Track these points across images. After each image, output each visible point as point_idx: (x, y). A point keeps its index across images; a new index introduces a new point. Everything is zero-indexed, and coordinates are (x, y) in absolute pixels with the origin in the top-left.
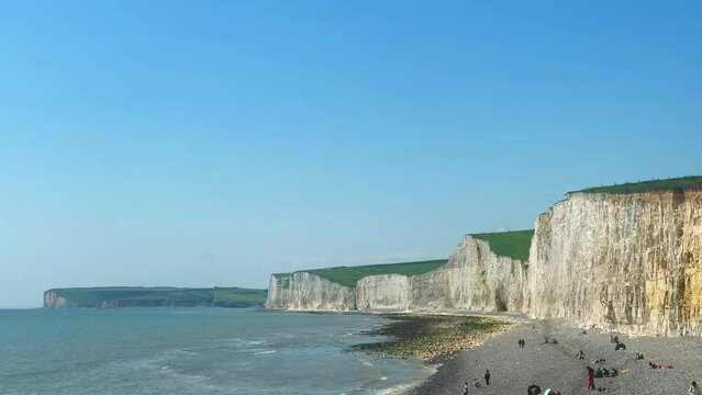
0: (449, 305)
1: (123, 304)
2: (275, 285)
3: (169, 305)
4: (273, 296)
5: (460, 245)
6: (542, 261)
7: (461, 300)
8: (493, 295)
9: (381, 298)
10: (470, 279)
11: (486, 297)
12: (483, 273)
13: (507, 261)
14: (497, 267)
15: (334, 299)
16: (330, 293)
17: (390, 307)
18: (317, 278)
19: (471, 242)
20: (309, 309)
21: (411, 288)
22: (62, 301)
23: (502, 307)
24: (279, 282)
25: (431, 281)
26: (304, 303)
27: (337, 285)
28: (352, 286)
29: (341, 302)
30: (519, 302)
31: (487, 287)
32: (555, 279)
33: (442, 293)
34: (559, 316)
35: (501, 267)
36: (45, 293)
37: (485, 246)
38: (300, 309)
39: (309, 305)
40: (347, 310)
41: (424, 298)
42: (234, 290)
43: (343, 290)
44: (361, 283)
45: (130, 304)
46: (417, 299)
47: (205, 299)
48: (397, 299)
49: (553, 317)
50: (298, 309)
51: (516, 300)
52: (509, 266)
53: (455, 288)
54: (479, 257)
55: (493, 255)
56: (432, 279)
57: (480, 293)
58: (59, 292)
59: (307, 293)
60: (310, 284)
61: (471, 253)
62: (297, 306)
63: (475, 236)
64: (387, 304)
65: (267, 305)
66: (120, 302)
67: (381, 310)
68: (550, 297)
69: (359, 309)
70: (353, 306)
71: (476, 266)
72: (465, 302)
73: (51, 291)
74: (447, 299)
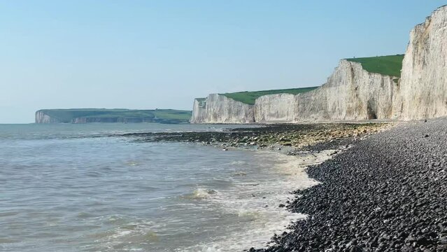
0: (327, 116)
1: (90, 121)
2: (197, 106)
3: (123, 121)
4: (196, 114)
5: (336, 68)
6: (418, 67)
7: (337, 112)
8: (365, 106)
9: (273, 112)
10: (344, 95)
11: (359, 108)
12: (356, 89)
13: (377, 78)
14: (368, 83)
15: (237, 113)
16: (234, 110)
17: (280, 119)
18: (225, 98)
19: (347, 64)
20: (219, 122)
21: (297, 103)
22: (47, 118)
23: (373, 115)
24: (200, 104)
25: (313, 98)
26: (215, 117)
27: (240, 103)
28: (252, 104)
29: (243, 116)
30: (388, 110)
31: (360, 100)
32: (433, 82)
33: (322, 108)
34: (437, 116)
35: (372, 83)
36: (37, 113)
37: (358, 67)
38: (212, 122)
39: (219, 119)
40: (247, 122)
41: (307, 111)
42: (170, 111)
43: (245, 107)
44: (258, 102)
45: (95, 120)
46: (301, 112)
47: (148, 117)
48: (286, 113)
49: (431, 117)
50: (210, 122)
51: (384, 109)
52: (379, 81)
53: (332, 103)
54: (353, 76)
55: (366, 73)
56: (313, 96)
57: (353, 105)
58: (45, 112)
59: (217, 110)
60: (220, 103)
61: (346, 74)
62: (210, 120)
63: (349, 60)
64: (278, 117)
65: (192, 121)
66: (87, 119)
67: (273, 121)
68: (427, 99)
69: (257, 121)
70: (252, 119)
71: (350, 83)
72: (340, 114)
73: (39, 111)
74: (325, 112)
